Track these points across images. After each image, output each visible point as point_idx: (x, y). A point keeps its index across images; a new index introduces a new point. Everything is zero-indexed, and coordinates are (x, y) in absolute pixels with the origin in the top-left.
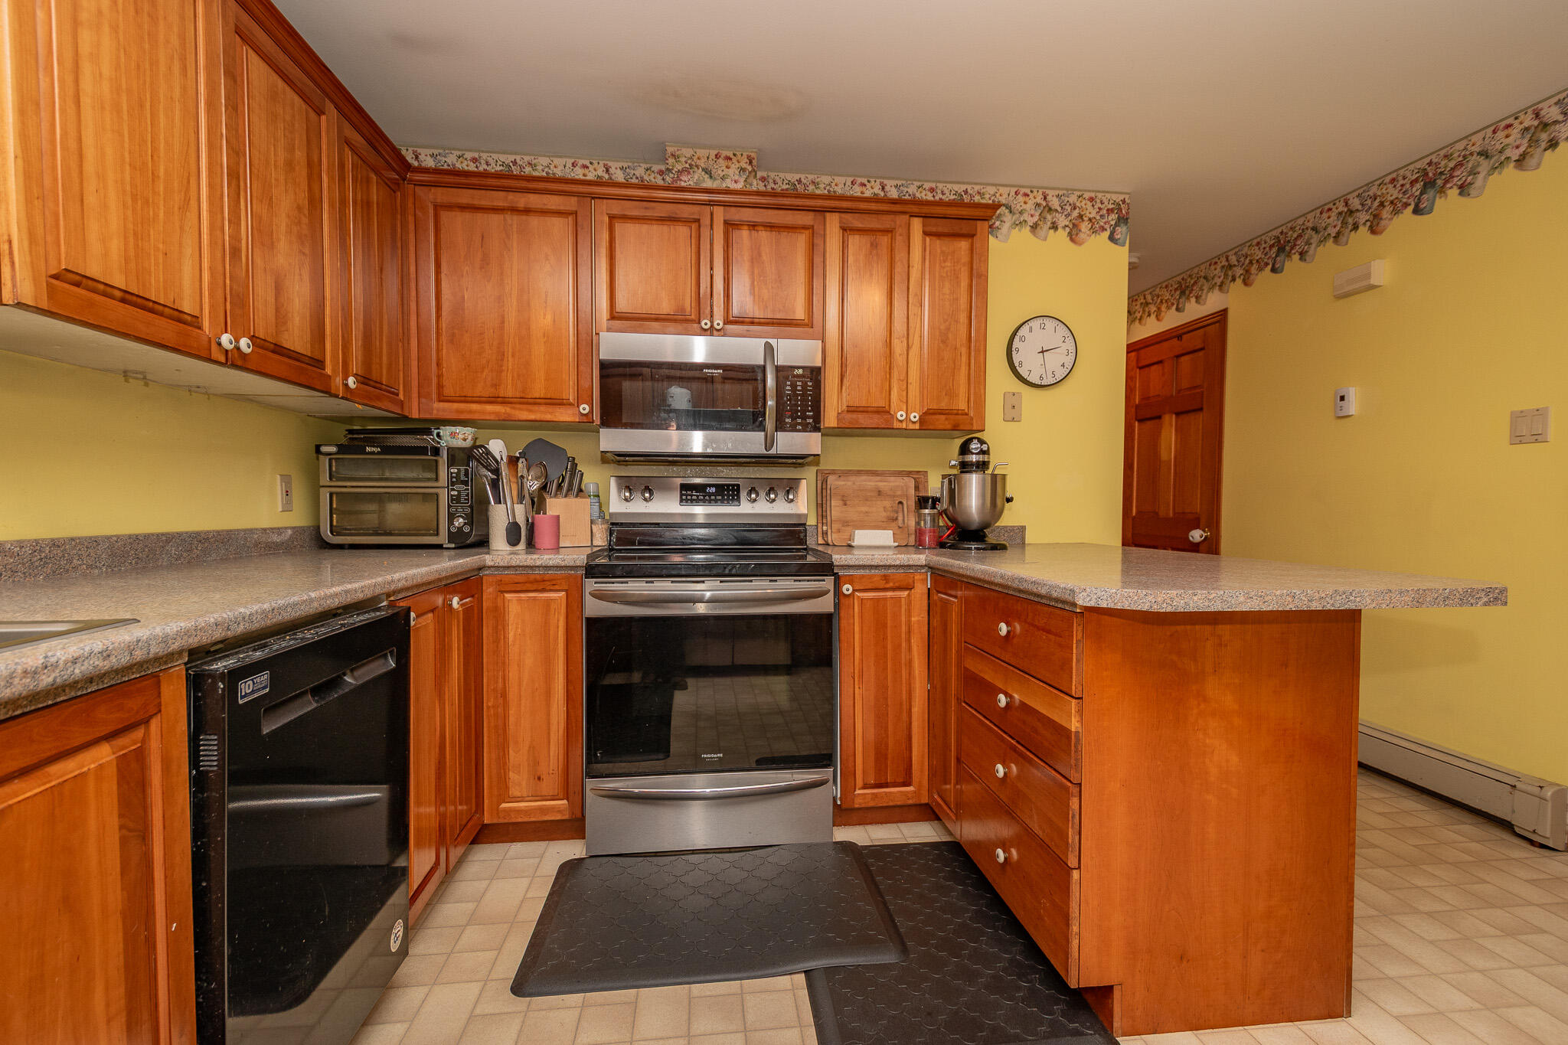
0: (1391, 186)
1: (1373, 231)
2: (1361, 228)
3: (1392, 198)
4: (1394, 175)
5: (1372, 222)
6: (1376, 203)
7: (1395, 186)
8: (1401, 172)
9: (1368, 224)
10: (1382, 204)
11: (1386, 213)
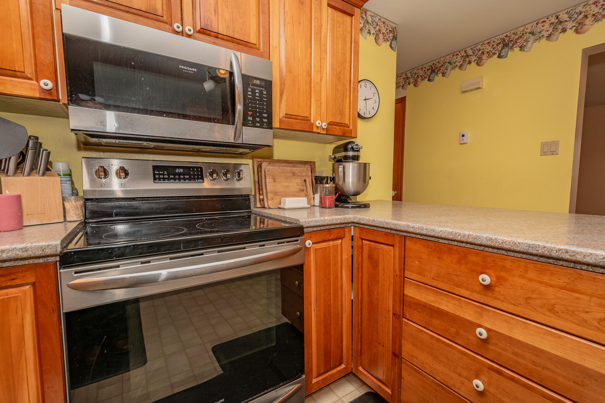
0: (487, 45)
1: (478, 64)
2: (473, 63)
3: (488, 51)
4: (489, 41)
5: (478, 61)
6: (480, 52)
7: (489, 45)
8: (493, 39)
9: (476, 61)
10: (483, 53)
11: (484, 57)
